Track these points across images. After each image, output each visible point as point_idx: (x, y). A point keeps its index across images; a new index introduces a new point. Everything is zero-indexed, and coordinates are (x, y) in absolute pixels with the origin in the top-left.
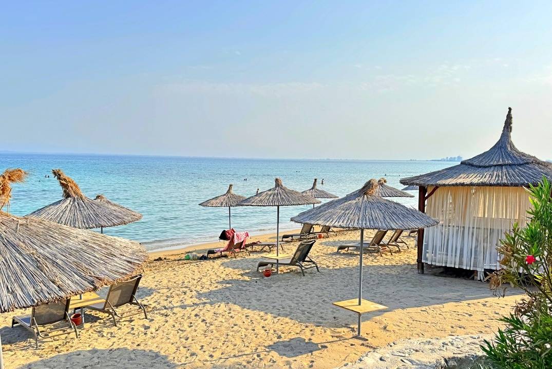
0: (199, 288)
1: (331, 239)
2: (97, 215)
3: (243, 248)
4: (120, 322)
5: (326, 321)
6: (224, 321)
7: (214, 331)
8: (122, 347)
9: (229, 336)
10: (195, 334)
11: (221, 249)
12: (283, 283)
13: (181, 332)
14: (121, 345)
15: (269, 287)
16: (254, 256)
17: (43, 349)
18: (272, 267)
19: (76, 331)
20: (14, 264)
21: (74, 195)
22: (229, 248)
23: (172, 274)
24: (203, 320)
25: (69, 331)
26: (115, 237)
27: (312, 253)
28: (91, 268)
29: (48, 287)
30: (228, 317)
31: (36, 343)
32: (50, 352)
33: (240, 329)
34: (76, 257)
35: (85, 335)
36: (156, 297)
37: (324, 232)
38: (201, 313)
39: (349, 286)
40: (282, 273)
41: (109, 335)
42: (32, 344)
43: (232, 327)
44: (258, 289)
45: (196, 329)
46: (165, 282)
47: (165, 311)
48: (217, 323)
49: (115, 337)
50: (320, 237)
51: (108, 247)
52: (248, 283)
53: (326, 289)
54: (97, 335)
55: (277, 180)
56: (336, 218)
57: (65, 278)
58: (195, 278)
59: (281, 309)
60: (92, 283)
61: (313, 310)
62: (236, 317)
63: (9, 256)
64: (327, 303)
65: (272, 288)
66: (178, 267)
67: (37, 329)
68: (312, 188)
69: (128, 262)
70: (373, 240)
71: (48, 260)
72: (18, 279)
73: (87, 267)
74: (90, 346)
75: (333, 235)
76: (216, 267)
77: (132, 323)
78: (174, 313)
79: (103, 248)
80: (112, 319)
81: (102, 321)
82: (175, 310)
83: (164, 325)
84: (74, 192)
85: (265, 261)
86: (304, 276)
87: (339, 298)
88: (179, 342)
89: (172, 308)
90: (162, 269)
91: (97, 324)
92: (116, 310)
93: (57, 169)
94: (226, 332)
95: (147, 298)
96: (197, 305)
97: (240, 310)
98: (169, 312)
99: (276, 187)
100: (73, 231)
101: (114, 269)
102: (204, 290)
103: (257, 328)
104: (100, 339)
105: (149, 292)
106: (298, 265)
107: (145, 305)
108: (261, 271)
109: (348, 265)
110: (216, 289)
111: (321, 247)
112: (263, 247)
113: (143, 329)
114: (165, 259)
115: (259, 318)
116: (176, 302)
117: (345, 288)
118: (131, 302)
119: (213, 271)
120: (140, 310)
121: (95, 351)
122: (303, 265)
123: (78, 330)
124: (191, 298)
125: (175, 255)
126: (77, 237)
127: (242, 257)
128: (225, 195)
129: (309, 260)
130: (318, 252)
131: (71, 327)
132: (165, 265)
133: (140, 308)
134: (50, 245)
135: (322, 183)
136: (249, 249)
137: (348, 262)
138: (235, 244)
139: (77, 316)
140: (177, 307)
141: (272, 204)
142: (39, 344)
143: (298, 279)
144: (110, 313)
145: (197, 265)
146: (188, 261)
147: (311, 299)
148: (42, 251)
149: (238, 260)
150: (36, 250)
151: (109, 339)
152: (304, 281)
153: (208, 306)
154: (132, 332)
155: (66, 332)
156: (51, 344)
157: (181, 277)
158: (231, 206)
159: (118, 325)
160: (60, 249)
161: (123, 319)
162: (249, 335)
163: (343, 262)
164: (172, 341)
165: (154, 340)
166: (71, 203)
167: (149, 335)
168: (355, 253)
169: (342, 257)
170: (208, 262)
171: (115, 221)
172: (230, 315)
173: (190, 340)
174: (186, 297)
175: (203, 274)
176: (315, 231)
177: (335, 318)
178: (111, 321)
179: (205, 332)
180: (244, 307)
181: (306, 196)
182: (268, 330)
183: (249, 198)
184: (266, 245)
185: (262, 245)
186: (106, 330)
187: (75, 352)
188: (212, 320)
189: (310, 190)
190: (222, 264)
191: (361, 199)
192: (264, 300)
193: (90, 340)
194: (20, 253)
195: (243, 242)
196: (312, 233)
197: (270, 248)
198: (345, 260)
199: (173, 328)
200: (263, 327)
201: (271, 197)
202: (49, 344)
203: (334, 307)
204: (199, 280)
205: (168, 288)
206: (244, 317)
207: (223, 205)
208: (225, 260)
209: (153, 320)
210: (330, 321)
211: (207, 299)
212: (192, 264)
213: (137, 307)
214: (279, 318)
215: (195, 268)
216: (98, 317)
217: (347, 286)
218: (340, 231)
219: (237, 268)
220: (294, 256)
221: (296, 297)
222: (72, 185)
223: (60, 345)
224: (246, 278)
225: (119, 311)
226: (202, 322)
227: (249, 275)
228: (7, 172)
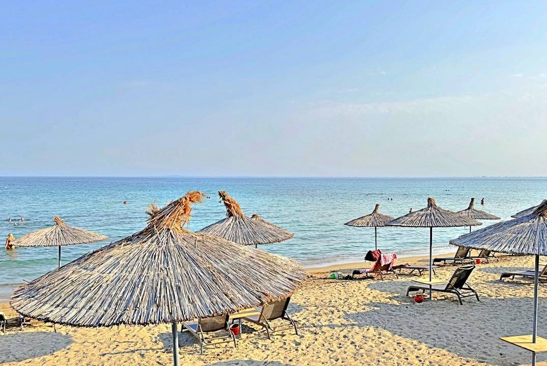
0: (346, 309)
1: (491, 265)
2: (255, 233)
3: (390, 271)
4: (273, 335)
5: (491, 358)
6: (374, 345)
7: (364, 355)
8: (276, 361)
9: (380, 363)
10: (345, 356)
11: (367, 270)
12: (438, 311)
13: (330, 352)
14: (274, 358)
15: (422, 314)
16: (402, 279)
17: (207, 355)
18: (424, 292)
19: (234, 340)
20: (194, 276)
21: (236, 214)
22: (376, 269)
23: (319, 292)
24: (352, 343)
25: (228, 339)
26: (276, 255)
27: (470, 280)
28: (257, 283)
29: (222, 299)
30: (377, 342)
31: (201, 349)
32: (212, 359)
33: (392, 356)
34: (245, 273)
35: (243, 345)
36: (304, 314)
37: (483, 257)
38: (350, 335)
39: (518, 320)
40: (436, 299)
41: (264, 347)
42: (198, 349)
43: (383, 354)
44: (410, 315)
45: (346, 350)
46: (313, 299)
47: (314, 328)
48: (366, 347)
49: (268, 350)
50: (478, 262)
51: (271, 264)
52: (398, 308)
53: (489, 321)
54: (252, 346)
55: (429, 200)
56: (505, 242)
57: (236, 292)
58: (342, 298)
59: (437, 340)
60: (259, 298)
61: (474, 344)
62: (387, 343)
63: (189, 269)
64: (491, 337)
65: (425, 315)
66: (324, 285)
67: (202, 336)
68: (469, 209)
69: (290, 279)
70: (545, 268)
71: (222, 274)
72: (197, 290)
73: (254, 282)
74: (247, 357)
75: (494, 261)
76: (363, 288)
77: (284, 338)
78: (323, 332)
79: (267, 264)
80: (266, 332)
81: (257, 333)
82: (324, 329)
83: (314, 343)
84: (236, 212)
85: (415, 285)
86: (462, 304)
87: (505, 333)
88: (329, 362)
89: (321, 327)
90: (309, 286)
91: (252, 335)
92: (269, 323)
93: (223, 191)
94: (377, 357)
95: (296, 314)
96: (346, 326)
97: (391, 336)
98: (318, 330)
99: (429, 207)
100: (240, 248)
101: (278, 285)
102: (351, 311)
103: (411, 358)
104: (256, 351)
105: (299, 308)
106: (453, 292)
107: (295, 321)
108: (411, 296)
109: (514, 296)
110: (364, 311)
111: (480, 274)
112: (412, 270)
113: (294, 345)
114: (312, 276)
115: (412, 347)
116: (324, 320)
117: (512, 322)
118: (282, 316)
119: (360, 291)
120: (291, 325)
121: (251, 362)
122: (460, 292)
123: (236, 340)
124: (339, 318)
125: (321, 273)
126: (244, 253)
127: (389, 279)
128: (371, 215)
129: (467, 287)
130: (476, 279)
131: (230, 336)
132: (312, 282)
133: (291, 323)
134: (223, 260)
135: (482, 203)
136: (397, 271)
137: (514, 292)
138: (382, 265)
139: (236, 326)
140: (325, 326)
141: (424, 225)
142: (203, 350)
143: (455, 308)
144: (264, 326)
145: (343, 284)
146: (333, 280)
147: (472, 331)
148: (216, 266)
149: (385, 283)
150: (211, 264)
151: (264, 351)
152: (462, 310)
153: (356, 328)
154: (285, 346)
155: (226, 341)
156: (213, 350)
157: (328, 296)
158: (377, 226)
159: (271, 338)
160: (231, 264)
161: (276, 333)
162: (402, 363)
163: (508, 292)
164: (322, 361)
165: (305, 357)
166: (234, 221)
167: (300, 351)
168: (522, 281)
169: (507, 285)
170: (353, 282)
171: (270, 239)
172: (380, 340)
173: (340, 361)
174: (334, 317)
175: (349, 295)
176: (471, 256)
177: (501, 354)
178: (265, 334)
179: (355, 355)
180: (395, 334)
181: (464, 217)
182: (423, 360)
183: (398, 219)
184: (415, 268)
185: (410, 268)
186: (261, 343)
187: (234, 361)
188: (361, 344)
189: (466, 210)
190: (369, 286)
191: (536, 221)
192: (416, 328)
193: (247, 351)
194: (199, 267)
195: (390, 263)
196: (468, 258)
197: (420, 272)
198: (511, 290)
199: (323, 348)
200: (417, 357)
201: (424, 218)
202: (211, 351)
203: (500, 341)
204: (346, 300)
205: (316, 306)
206: (395, 343)
207: (369, 225)
208: (371, 282)
209: (303, 337)
210: (496, 358)
211: (356, 321)
212: (338, 284)
213: (288, 322)
214: (435, 348)
215: (341, 288)
216: (253, 329)
217: (515, 319)
218: (502, 256)
219: (385, 291)
220: (450, 281)
221: (454, 327)
222: (235, 205)
223: (221, 353)
224: (395, 302)
225: (271, 324)
226: (351, 344)
227: (397, 299)
228: (188, 194)
